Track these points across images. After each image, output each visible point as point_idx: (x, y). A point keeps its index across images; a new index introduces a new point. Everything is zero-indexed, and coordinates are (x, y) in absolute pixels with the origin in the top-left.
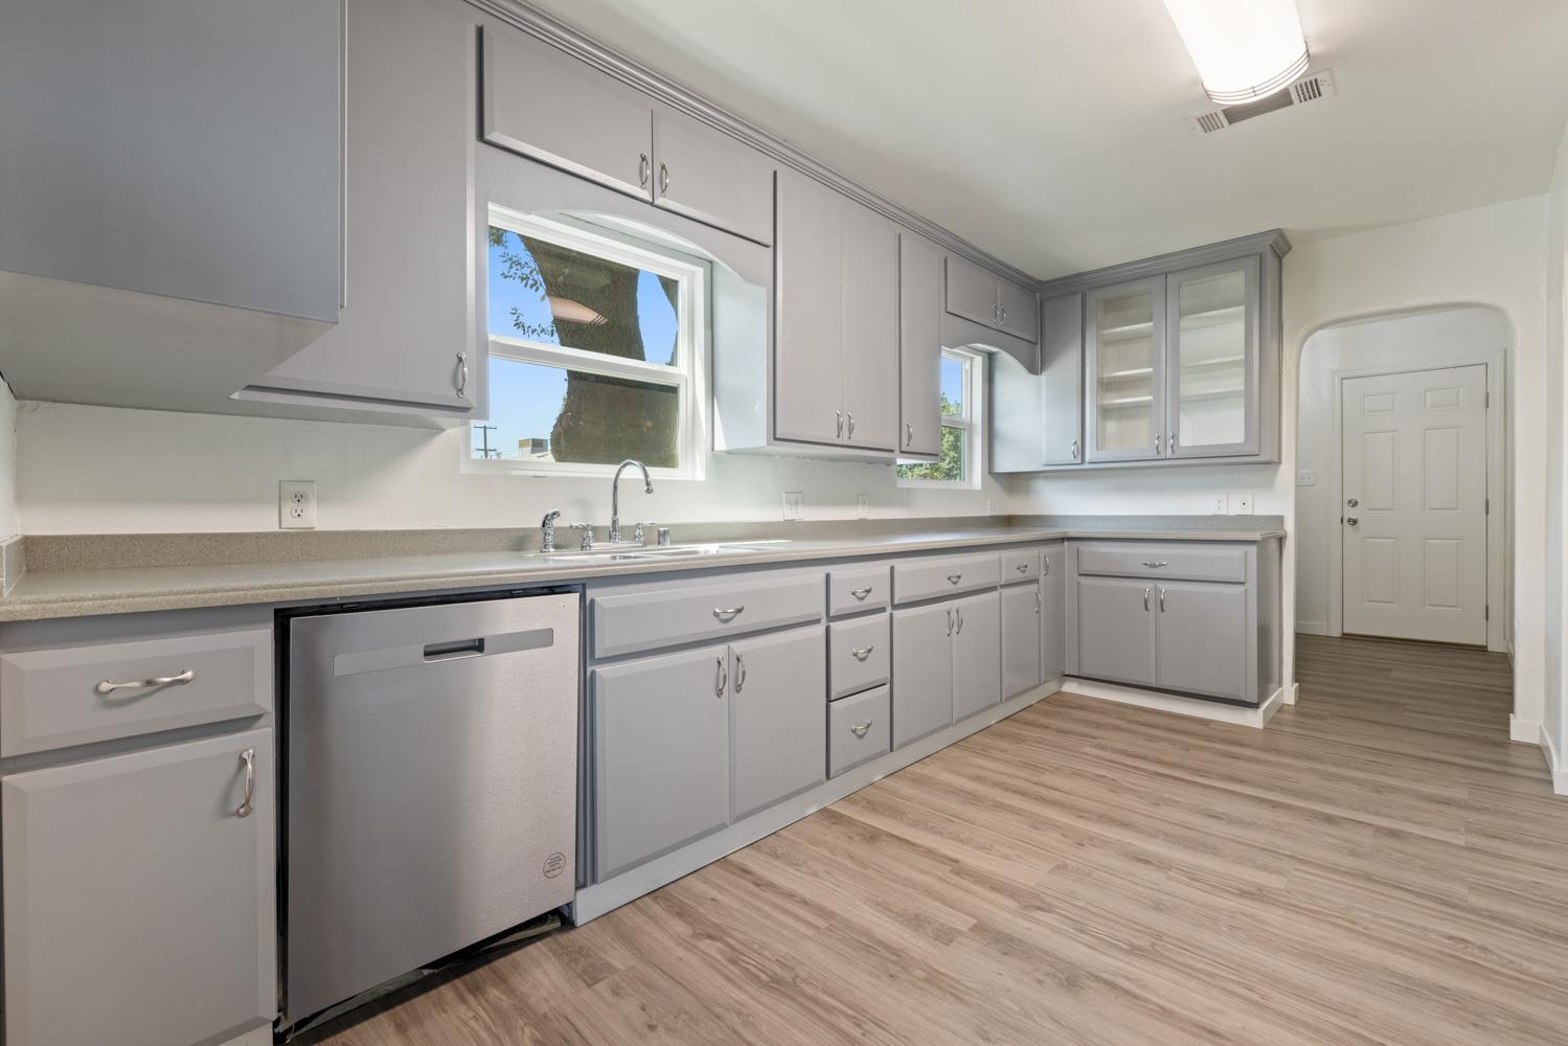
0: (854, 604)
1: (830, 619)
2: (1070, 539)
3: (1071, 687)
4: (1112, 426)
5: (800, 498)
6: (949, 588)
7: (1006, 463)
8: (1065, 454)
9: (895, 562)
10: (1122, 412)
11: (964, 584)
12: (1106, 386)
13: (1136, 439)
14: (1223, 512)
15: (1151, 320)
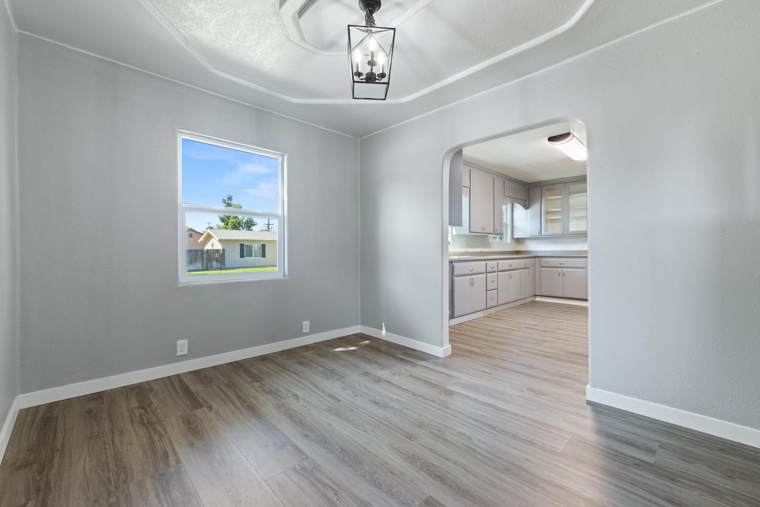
0: (491, 270)
1: (487, 273)
2: (537, 257)
3: (538, 299)
4: (549, 225)
5: (468, 246)
6: (509, 268)
7: (517, 236)
8: (536, 232)
9: (498, 261)
10: (552, 221)
11: (512, 267)
12: (547, 213)
13: (557, 229)
14: (582, 249)
15: (560, 195)
